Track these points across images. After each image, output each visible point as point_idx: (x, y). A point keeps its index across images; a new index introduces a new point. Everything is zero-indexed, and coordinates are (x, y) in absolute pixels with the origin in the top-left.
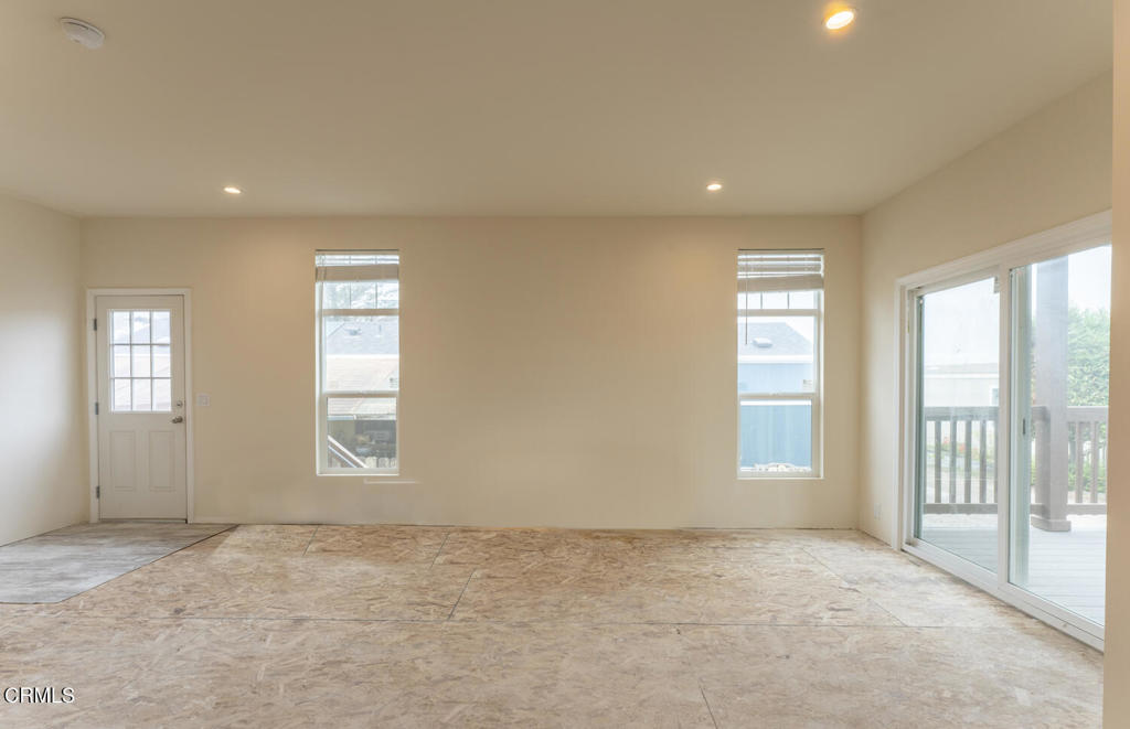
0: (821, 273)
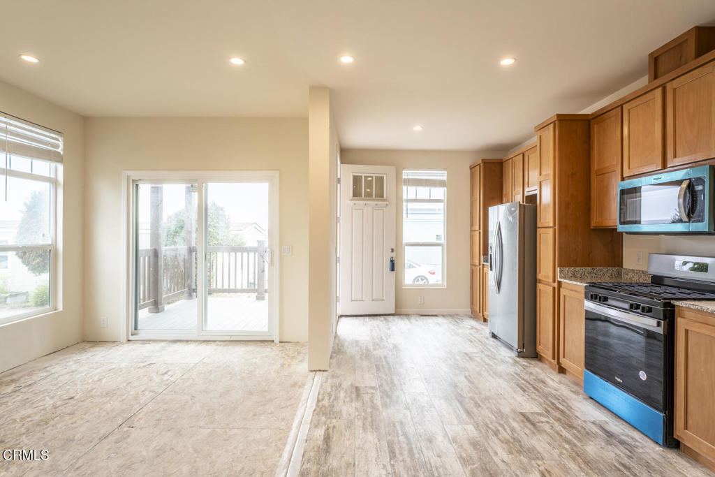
0: (60, 150)
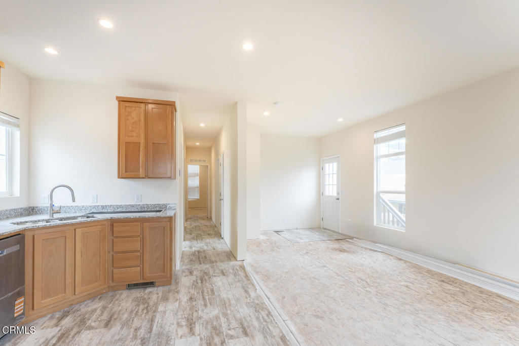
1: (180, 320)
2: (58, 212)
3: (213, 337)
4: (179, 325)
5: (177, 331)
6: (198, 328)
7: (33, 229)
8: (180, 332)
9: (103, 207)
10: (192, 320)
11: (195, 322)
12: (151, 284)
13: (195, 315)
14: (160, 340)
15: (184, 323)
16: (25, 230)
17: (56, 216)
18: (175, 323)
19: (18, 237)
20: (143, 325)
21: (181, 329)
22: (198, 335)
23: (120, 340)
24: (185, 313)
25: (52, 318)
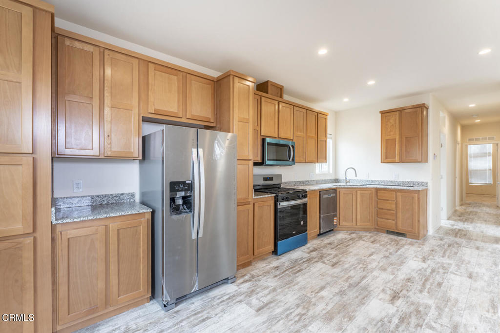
1: (387, 289)
2: (349, 182)
3: (410, 316)
4: (383, 291)
5: (379, 294)
6: (400, 303)
7: (339, 188)
8: (382, 296)
9: (372, 181)
10: (399, 294)
11: (400, 297)
12: (403, 235)
13: (404, 292)
14: (362, 292)
15: (389, 292)
16: (337, 188)
17: (348, 184)
18: (381, 288)
19: (334, 190)
20: (356, 277)
21: (384, 295)
22: (396, 307)
23: (337, 277)
24: (395, 286)
25: (347, 232)
